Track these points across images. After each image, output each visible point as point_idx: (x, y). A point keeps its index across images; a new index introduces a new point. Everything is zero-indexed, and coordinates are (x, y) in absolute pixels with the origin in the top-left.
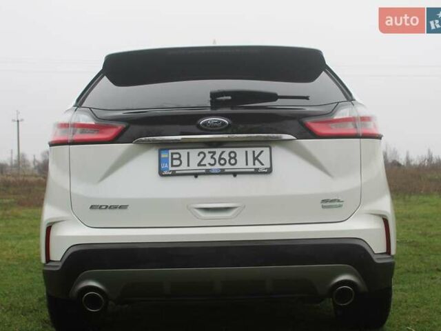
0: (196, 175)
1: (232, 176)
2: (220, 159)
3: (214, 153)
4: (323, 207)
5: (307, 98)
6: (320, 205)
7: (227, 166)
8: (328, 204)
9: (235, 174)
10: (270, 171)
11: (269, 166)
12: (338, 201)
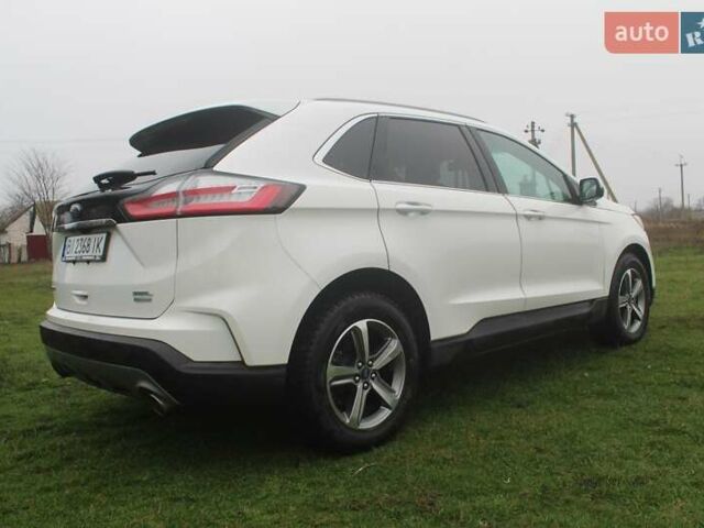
0: (74, 262)
1: (86, 264)
2: (84, 246)
3: (82, 239)
4: (135, 300)
5: (153, 173)
7: (85, 253)
9: (88, 262)
10: (104, 258)
11: (101, 254)
12: (146, 293)
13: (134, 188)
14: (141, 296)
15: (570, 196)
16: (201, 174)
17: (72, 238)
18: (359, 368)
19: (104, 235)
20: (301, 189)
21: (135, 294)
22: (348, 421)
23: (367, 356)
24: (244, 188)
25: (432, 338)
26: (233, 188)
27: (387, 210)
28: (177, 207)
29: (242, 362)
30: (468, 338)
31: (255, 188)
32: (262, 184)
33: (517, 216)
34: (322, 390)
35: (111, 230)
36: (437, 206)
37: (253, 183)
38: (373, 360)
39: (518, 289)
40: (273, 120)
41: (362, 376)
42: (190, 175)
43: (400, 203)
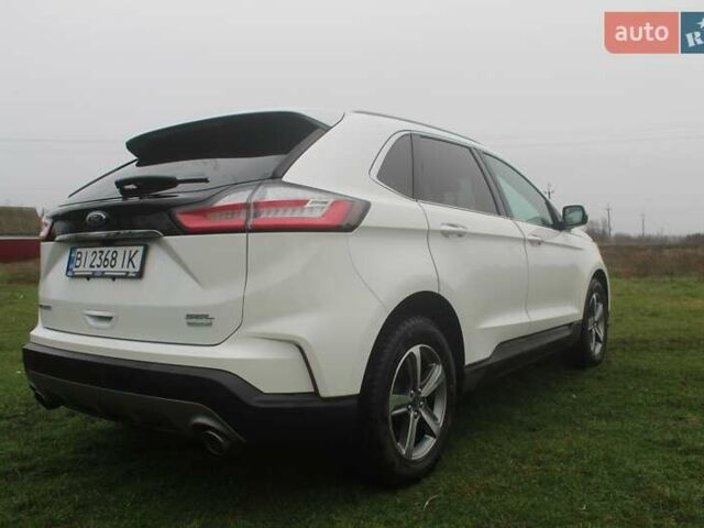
0: (88, 278)
1: (110, 280)
2: (106, 259)
3: (102, 252)
4: (189, 324)
5: (206, 181)
6: (185, 321)
7: (109, 268)
8: (194, 320)
9: (114, 278)
10: (140, 275)
11: (137, 269)
12: (206, 317)
13: (181, 196)
14: (197, 319)
15: (551, 222)
16: (268, 185)
17: (84, 251)
18: (412, 395)
19: (141, 249)
20: (367, 206)
21: (189, 317)
22: (404, 452)
23: (419, 383)
24: (317, 202)
25: (467, 363)
26: (305, 202)
27: (435, 231)
28: (247, 220)
29: (316, 393)
30: (489, 362)
31: (326, 203)
32: (331, 200)
33: (525, 240)
34: (386, 420)
35: (149, 244)
36: (470, 229)
37: (324, 198)
38: (422, 387)
39: (524, 313)
40: (327, 131)
41: (414, 404)
42: (259, 185)
43: (443, 224)
